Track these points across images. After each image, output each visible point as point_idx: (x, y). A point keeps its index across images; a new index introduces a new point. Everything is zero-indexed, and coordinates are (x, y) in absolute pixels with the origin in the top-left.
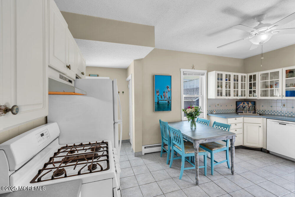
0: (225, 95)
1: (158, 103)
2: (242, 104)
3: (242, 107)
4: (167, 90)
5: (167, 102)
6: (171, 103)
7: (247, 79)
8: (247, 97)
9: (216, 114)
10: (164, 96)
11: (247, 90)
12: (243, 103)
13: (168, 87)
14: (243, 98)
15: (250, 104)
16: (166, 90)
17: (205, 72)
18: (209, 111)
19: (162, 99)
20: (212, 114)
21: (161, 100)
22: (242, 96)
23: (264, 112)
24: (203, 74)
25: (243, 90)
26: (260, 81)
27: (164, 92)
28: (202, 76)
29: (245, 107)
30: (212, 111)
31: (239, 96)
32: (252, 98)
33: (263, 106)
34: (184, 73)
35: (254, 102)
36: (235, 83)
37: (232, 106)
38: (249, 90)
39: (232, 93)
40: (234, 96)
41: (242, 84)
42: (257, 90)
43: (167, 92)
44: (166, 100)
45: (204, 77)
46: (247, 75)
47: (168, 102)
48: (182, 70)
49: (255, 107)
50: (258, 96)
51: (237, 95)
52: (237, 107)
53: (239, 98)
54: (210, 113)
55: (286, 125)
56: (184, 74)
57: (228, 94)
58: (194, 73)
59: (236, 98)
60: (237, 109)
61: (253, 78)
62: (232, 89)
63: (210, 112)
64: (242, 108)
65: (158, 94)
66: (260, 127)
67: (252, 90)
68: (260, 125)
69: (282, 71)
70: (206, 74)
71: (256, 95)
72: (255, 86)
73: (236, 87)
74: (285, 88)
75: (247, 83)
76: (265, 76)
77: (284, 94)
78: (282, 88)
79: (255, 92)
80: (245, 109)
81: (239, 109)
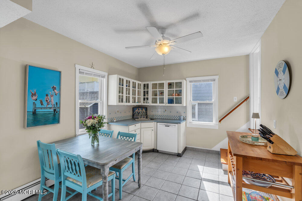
0: (125, 101)
1: (34, 113)
2: (137, 110)
3: (138, 113)
4: (53, 92)
5: (53, 110)
7: (142, 87)
8: (142, 103)
9: (117, 121)
10: (47, 101)
11: (142, 97)
12: (138, 109)
13: (55, 88)
14: (139, 104)
16: (51, 92)
17: (106, 74)
19: (43, 106)
20: (112, 122)
21: (41, 108)
22: (138, 102)
23: (153, 116)
24: (103, 77)
25: (139, 97)
26: (151, 90)
27: (47, 95)
28: (102, 79)
29: (139, 113)
30: (112, 118)
31: (137, 103)
32: (145, 104)
33: (152, 112)
34: (81, 71)
35: (146, 108)
37: (129, 112)
38: (143, 97)
39: (131, 100)
40: (133, 102)
41: (138, 91)
43: (52, 96)
44: (50, 108)
45: (105, 80)
46: (142, 84)
47: (55, 110)
48: (78, 67)
49: (146, 112)
50: (150, 103)
51: (135, 102)
52: (133, 113)
54: (110, 121)
55: (169, 126)
56: (80, 72)
57: (128, 100)
58: (94, 73)
60: (133, 115)
61: (146, 86)
62: (131, 96)
63: (110, 120)
64: (137, 114)
65: (34, 98)
67: (146, 97)
68: (153, 129)
69: (166, 83)
70: (106, 77)
71: (149, 102)
72: (148, 93)
73: (134, 93)
74: (167, 97)
75: (142, 90)
76: (154, 86)
77: (167, 102)
78: (166, 97)
79: (147, 99)
80: (140, 114)
81: (135, 114)
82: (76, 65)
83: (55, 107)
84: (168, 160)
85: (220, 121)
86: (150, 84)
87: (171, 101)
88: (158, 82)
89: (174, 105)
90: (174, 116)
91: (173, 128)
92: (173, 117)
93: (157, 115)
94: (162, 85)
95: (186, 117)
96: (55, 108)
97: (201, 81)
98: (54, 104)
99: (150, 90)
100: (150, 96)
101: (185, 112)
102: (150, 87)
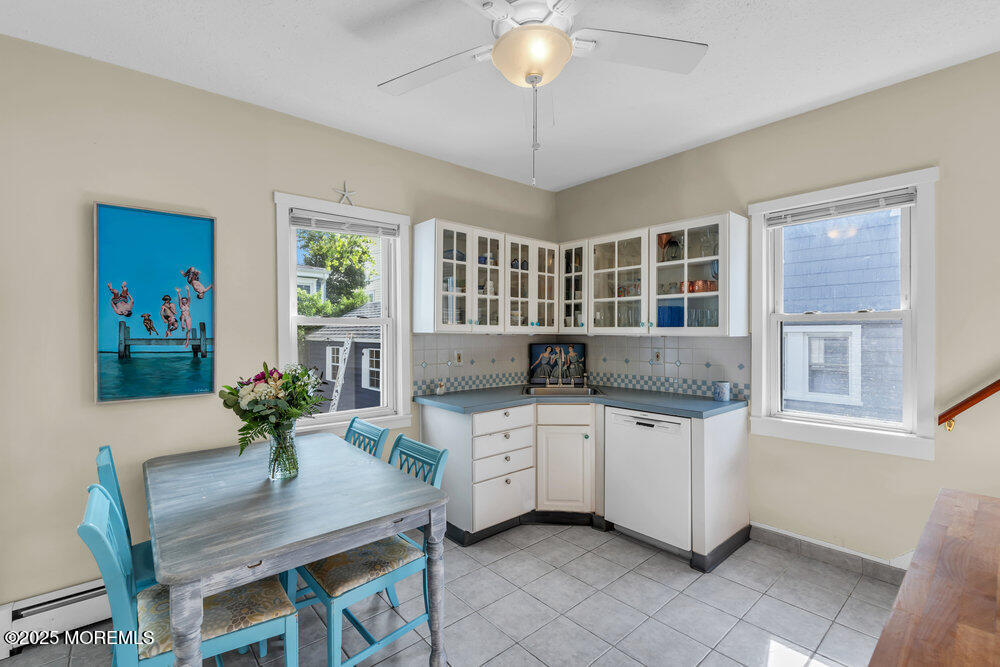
0: (475, 317)
1: (124, 356)
2: (546, 355)
3: (548, 363)
4: (188, 287)
5: (190, 348)
6: (213, 352)
7: (559, 263)
8: (558, 328)
9: (447, 394)
10: (167, 317)
11: (559, 301)
12: (549, 350)
13: (196, 274)
14: (546, 330)
15: (572, 354)
16: (183, 289)
17: (404, 222)
18: (420, 383)
19: (154, 335)
20: (431, 394)
21: (149, 341)
22: (541, 322)
23: (608, 380)
24: (393, 231)
25: (546, 301)
26: (593, 271)
27: (167, 299)
28: (392, 238)
29: (556, 363)
30: (432, 382)
31: (532, 324)
32: (572, 330)
33: (605, 360)
34: (297, 213)
35: (581, 346)
36: (514, 277)
37: (513, 360)
38: (564, 302)
39: (504, 311)
40: (514, 323)
41: (541, 279)
42: (584, 301)
43: (185, 300)
44: (180, 341)
45: (399, 243)
46: (559, 249)
47: (196, 349)
48: (284, 202)
49: (584, 363)
50: (588, 326)
51: (525, 322)
52: (530, 364)
53: (532, 330)
54: (424, 392)
55: (653, 426)
56: (295, 220)
57: (488, 314)
58: (353, 221)
59: (520, 330)
60: (532, 373)
61: (573, 259)
62: (505, 299)
63: (424, 387)
64: (548, 368)
65: (123, 307)
66: (587, 437)
67: (573, 302)
68: (587, 430)
69: (648, 238)
70: (405, 231)
71: (584, 320)
72: (578, 287)
73: (518, 288)
74: (654, 297)
75: (559, 276)
76: (606, 253)
77: (654, 319)
78: (649, 298)
79: (578, 307)
80: (559, 370)
81: (539, 370)
82: (276, 193)
83: (198, 337)
84: (631, 577)
85: (945, 418)
86: (589, 246)
87: (671, 316)
88: (615, 238)
89: (685, 331)
90: (694, 382)
91: (672, 433)
92: (690, 387)
93: (623, 377)
94: (632, 248)
95: (748, 387)
96: (196, 343)
97: (828, 209)
98: (194, 330)
99: (589, 273)
100: (588, 298)
101: (746, 366)
102: (589, 259)
